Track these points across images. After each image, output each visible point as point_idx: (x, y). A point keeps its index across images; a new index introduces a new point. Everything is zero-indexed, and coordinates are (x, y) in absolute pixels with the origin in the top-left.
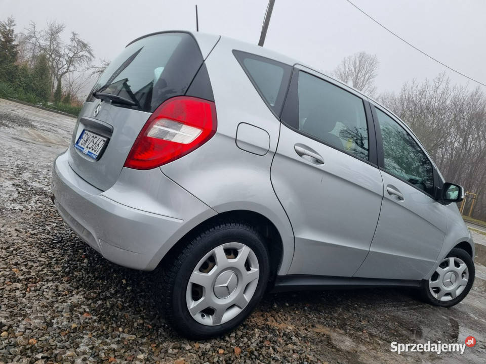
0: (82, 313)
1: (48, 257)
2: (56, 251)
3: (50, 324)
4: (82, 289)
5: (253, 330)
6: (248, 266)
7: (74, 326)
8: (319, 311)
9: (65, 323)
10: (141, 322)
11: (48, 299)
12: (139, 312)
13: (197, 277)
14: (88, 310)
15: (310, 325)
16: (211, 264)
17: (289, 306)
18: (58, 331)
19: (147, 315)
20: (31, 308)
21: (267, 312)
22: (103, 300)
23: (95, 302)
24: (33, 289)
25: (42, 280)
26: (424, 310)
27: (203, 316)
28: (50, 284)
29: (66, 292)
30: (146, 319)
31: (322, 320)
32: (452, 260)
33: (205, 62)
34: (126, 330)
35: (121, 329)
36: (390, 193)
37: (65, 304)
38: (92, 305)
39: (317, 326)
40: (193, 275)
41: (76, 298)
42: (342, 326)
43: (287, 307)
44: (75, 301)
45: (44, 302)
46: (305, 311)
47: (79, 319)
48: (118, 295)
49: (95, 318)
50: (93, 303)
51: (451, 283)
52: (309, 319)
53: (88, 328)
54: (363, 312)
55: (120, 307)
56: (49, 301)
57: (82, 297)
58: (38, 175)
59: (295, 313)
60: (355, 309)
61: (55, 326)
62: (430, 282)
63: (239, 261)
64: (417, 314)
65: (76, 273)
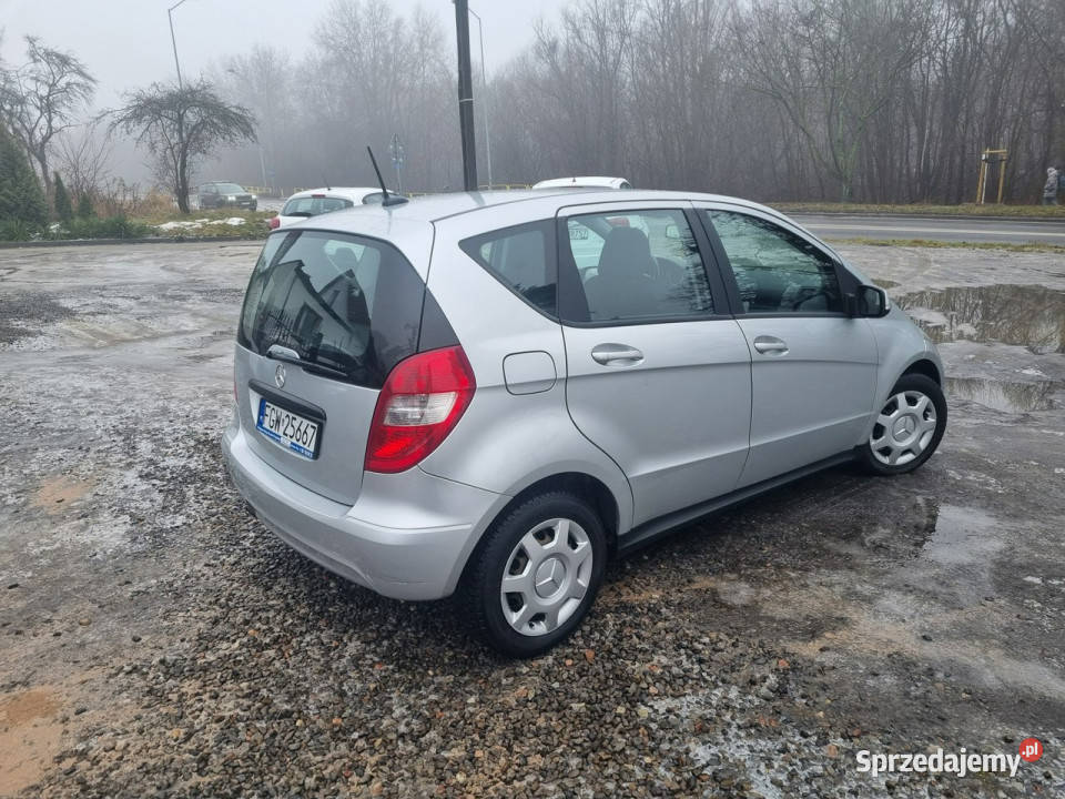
0: (372, 666)
1: (280, 595)
2: (282, 580)
3: (342, 694)
4: (352, 631)
5: (604, 617)
6: (573, 543)
7: (372, 686)
8: (695, 552)
9: (359, 686)
10: (451, 653)
11: (319, 660)
12: (442, 640)
13: (509, 583)
14: (376, 659)
15: (685, 580)
16: (522, 560)
17: (650, 559)
18: (356, 699)
19: (454, 641)
20: (306, 679)
21: (618, 580)
22: (388, 637)
23: (379, 645)
24: (291, 652)
25: (294, 635)
26: (869, 492)
27: (531, 626)
28: (308, 638)
29: (334, 643)
30: (456, 647)
31: (703, 566)
32: (901, 397)
33: (428, 286)
34: (438, 672)
35: (431, 673)
36: (761, 351)
37: (344, 660)
38: (378, 650)
39: (696, 578)
40: (503, 583)
41: (353, 647)
42: (734, 568)
43: (646, 561)
44: (354, 652)
45: (318, 667)
46: (674, 560)
47: (372, 675)
48: (404, 624)
49: (391, 667)
50: (378, 646)
51: (908, 433)
52: (681, 571)
53: (390, 683)
54: (764, 530)
55: (415, 641)
56: (322, 662)
57: (359, 643)
58: (162, 439)
59: (660, 569)
60: (753, 528)
61: (350, 694)
62: (873, 443)
63: (558, 541)
64: (855, 504)
65: (331, 609)
